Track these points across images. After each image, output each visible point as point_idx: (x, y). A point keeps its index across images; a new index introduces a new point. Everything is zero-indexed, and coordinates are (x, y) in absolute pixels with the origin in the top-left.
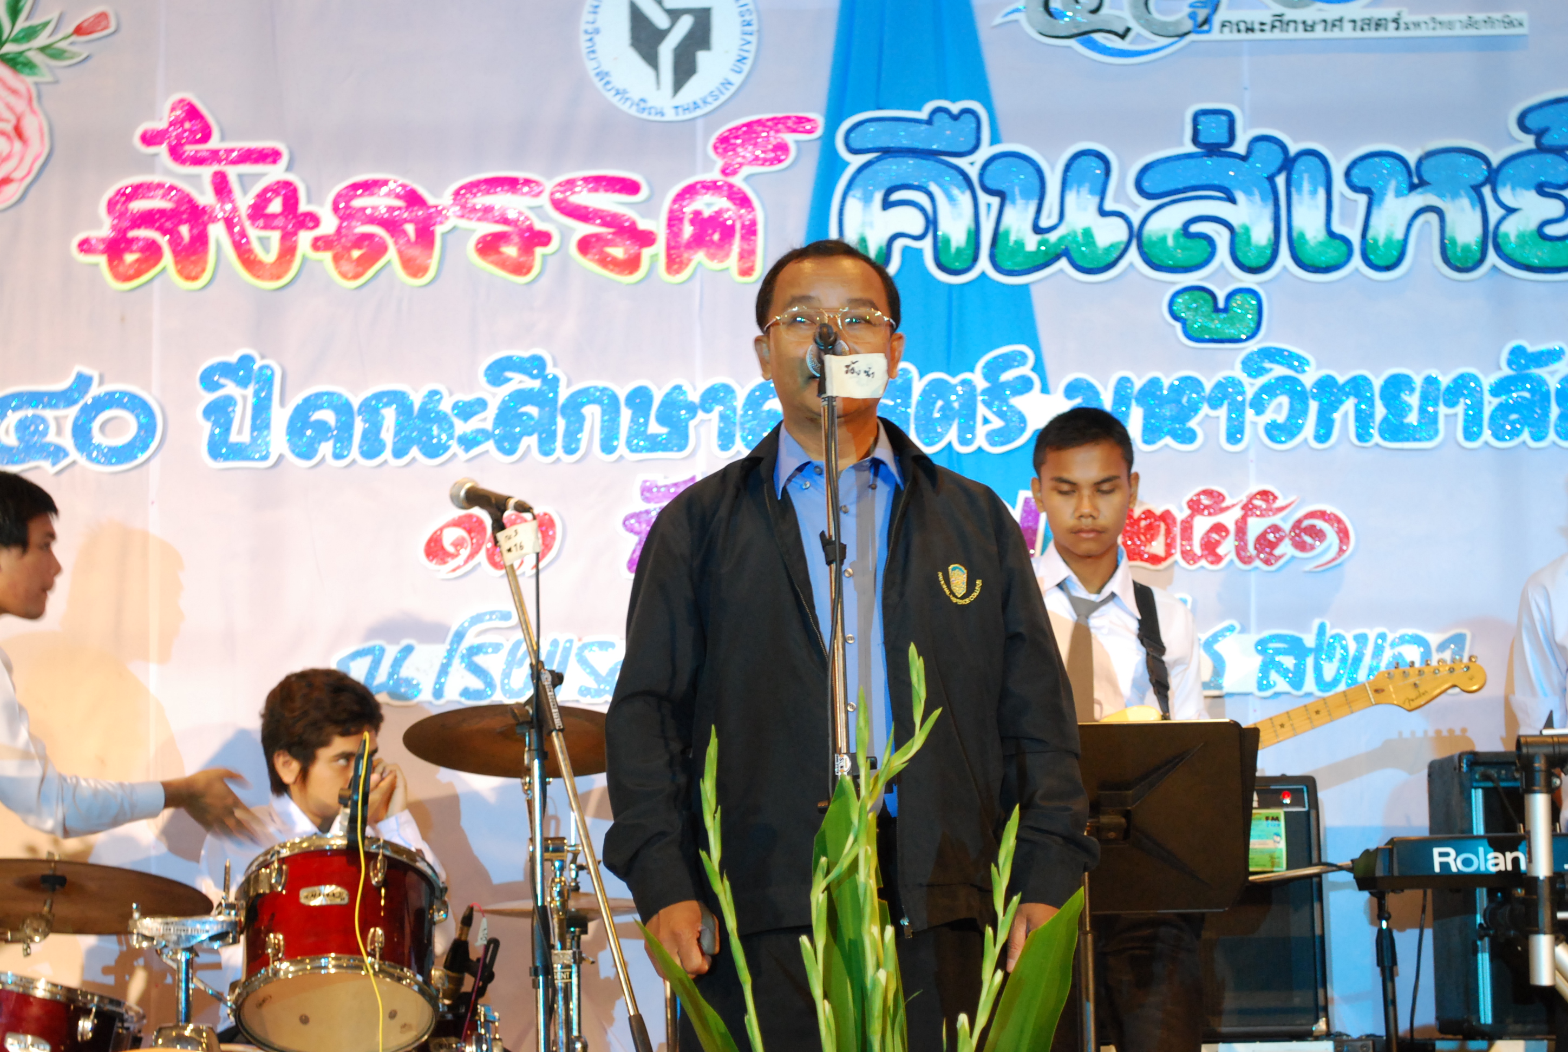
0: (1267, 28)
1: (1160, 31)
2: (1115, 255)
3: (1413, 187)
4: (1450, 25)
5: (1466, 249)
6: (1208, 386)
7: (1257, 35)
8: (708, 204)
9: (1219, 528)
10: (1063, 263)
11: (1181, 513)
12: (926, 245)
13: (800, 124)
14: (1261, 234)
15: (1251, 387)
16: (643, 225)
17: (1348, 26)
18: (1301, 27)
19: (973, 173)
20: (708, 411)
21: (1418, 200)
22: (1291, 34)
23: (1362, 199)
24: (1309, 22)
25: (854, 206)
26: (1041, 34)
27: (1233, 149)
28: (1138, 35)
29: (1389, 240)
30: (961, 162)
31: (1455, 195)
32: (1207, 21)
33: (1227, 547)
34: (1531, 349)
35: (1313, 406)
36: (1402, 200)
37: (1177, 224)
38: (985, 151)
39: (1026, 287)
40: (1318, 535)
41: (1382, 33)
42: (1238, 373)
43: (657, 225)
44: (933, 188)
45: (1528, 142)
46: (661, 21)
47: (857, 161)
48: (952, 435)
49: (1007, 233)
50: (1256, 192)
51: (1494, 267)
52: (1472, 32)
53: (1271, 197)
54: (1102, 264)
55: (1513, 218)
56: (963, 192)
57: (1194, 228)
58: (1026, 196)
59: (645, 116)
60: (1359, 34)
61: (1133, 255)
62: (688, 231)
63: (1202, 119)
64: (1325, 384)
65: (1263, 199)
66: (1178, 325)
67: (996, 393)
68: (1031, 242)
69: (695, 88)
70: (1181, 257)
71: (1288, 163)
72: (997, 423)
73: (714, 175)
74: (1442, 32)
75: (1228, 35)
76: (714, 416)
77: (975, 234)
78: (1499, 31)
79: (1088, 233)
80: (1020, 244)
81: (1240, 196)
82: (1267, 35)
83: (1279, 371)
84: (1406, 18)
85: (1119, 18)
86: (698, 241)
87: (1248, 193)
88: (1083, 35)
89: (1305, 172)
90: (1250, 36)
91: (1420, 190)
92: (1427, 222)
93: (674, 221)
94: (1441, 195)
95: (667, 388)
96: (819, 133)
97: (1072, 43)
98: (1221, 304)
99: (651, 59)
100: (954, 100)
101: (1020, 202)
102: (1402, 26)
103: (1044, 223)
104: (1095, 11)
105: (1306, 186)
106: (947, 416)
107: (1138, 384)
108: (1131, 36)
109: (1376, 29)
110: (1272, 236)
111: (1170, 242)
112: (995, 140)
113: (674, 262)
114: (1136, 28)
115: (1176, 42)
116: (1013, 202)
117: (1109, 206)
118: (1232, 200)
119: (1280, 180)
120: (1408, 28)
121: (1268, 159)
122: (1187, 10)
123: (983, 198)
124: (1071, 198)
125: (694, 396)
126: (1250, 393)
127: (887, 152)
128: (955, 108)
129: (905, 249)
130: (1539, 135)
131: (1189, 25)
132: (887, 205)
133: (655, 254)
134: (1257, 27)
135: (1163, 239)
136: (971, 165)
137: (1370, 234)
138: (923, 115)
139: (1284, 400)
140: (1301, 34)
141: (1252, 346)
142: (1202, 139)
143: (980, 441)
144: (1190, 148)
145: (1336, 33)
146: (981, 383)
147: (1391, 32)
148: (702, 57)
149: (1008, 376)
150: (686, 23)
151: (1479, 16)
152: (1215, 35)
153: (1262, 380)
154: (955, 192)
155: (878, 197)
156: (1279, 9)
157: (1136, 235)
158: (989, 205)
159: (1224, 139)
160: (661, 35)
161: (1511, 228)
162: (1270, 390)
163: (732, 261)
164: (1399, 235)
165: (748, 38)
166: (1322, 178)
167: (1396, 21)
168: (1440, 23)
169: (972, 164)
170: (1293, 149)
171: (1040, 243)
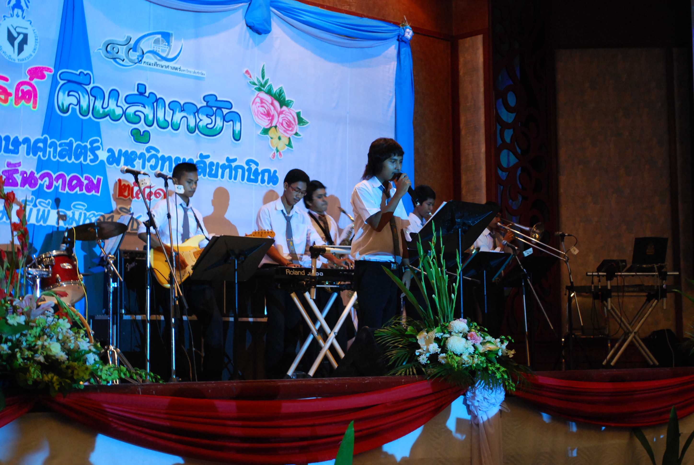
0: (154, 65)
1: (131, 61)
2: (119, 118)
3: (182, 111)
4: (191, 72)
5: (192, 127)
6: (138, 154)
7: (151, 66)
8: (26, 88)
10: (108, 117)
11: (132, 186)
12: (77, 107)
13: (49, 70)
14: (151, 117)
15: (147, 155)
16: (9, 90)
17: (170, 68)
18: (160, 66)
19: (89, 90)
20: (24, 144)
21: (183, 114)
22: (158, 68)
23: (172, 112)
24: (162, 65)
25: (61, 94)
26: (105, 56)
27: (145, 94)
28: (126, 61)
29: (177, 122)
30: (86, 87)
31: (190, 115)
32: (141, 61)
34: (204, 154)
35: (160, 162)
36: (180, 113)
37: (133, 112)
38: (92, 85)
39: (98, 123)
40: (160, 194)
41: (176, 71)
42: (145, 151)
43: (12, 91)
44: (80, 93)
45: (205, 104)
46: (15, 35)
47: (62, 82)
48: (82, 159)
49: (96, 107)
50: (150, 107)
51: (197, 133)
53: (153, 108)
54: (117, 119)
55: (201, 122)
56: (86, 95)
57: (137, 113)
58: (101, 99)
59: (10, 60)
60: (172, 70)
61: (123, 118)
62: (20, 94)
63: (139, 85)
64: (163, 157)
65: (151, 108)
66: (132, 138)
67: (93, 150)
68: (101, 111)
69: (23, 55)
70: (134, 120)
71: (157, 100)
72: (92, 157)
73: (27, 80)
74: (189, 73)
75: (145, 65)
76: (25, 146)
77: (89, 106)
78: (200, 75)
79: (114, 111)
80: (99, 111)
81: (146, 107)
82: (153, 67)
83: (153, 152)
84: (182, 68)
85: (122, 56)
86: (23, 97)
87: (148, 106)
88: (114, 59)
89: (160, 102)
90: (150, 66)
91: (183, 112)
92: (184, 120)
93: (17, 90)
94: (187, 114)
95: (14, 137)
96: (53, 73)
98: (142, 133)
99: (13, 45)
100: (85, 70)
101: (99, 100)
103: (104, 106)
104: (118, 53)
105: (160, 107)
106: (81, 153)
107: (123, 151)
108: (124, 61)
110: (153, 118)
112: (94, 83)
113: (17, 103)
114: (126, 60)
115: (133, 65)
116: (98, 100)
117: (119, 105)
118: (145, 107)
119: (155, 104)
121: (152, 98)
122: (136, 57)
123: (91, 97)
124: (110, 101)
125: (21, 140)
126: (147, 157)
127: (69, 81)
128: (85, 72)
129: (72, 108)
130: (207, 102)
131: (137, 61)
132: (69, 95)
133: (12, 99)
135: (130, 115)
136: (88, 88)
137: (173, 121)
138: (78, 73)
139: (154, 160)
140: (160, 68)
141: (148, 145)
142: (139, 90)
143: (88, 161)
144: (136, 92)
145: (167, 69)
146: (89, 146)
147: (178, 71)
148: (25, 46)
149: (95, 145)
150: (21, 37)
151: (196, 71)
152: (142, 64)
153: (149, 154)
154: (85, 94)
155: (67, 93)
156: (156, 61)
157: (124, 113)
158: (92, 100)
159: (144, 92)
160: (15, 39)
161: (201, 124)
162: (151, 157)
163: (31, 104)
164: (179, 122)
165: (37, 43)
166: (164, 105)
168: (189, 71)
170: (158, 97)
171: (103, 112)
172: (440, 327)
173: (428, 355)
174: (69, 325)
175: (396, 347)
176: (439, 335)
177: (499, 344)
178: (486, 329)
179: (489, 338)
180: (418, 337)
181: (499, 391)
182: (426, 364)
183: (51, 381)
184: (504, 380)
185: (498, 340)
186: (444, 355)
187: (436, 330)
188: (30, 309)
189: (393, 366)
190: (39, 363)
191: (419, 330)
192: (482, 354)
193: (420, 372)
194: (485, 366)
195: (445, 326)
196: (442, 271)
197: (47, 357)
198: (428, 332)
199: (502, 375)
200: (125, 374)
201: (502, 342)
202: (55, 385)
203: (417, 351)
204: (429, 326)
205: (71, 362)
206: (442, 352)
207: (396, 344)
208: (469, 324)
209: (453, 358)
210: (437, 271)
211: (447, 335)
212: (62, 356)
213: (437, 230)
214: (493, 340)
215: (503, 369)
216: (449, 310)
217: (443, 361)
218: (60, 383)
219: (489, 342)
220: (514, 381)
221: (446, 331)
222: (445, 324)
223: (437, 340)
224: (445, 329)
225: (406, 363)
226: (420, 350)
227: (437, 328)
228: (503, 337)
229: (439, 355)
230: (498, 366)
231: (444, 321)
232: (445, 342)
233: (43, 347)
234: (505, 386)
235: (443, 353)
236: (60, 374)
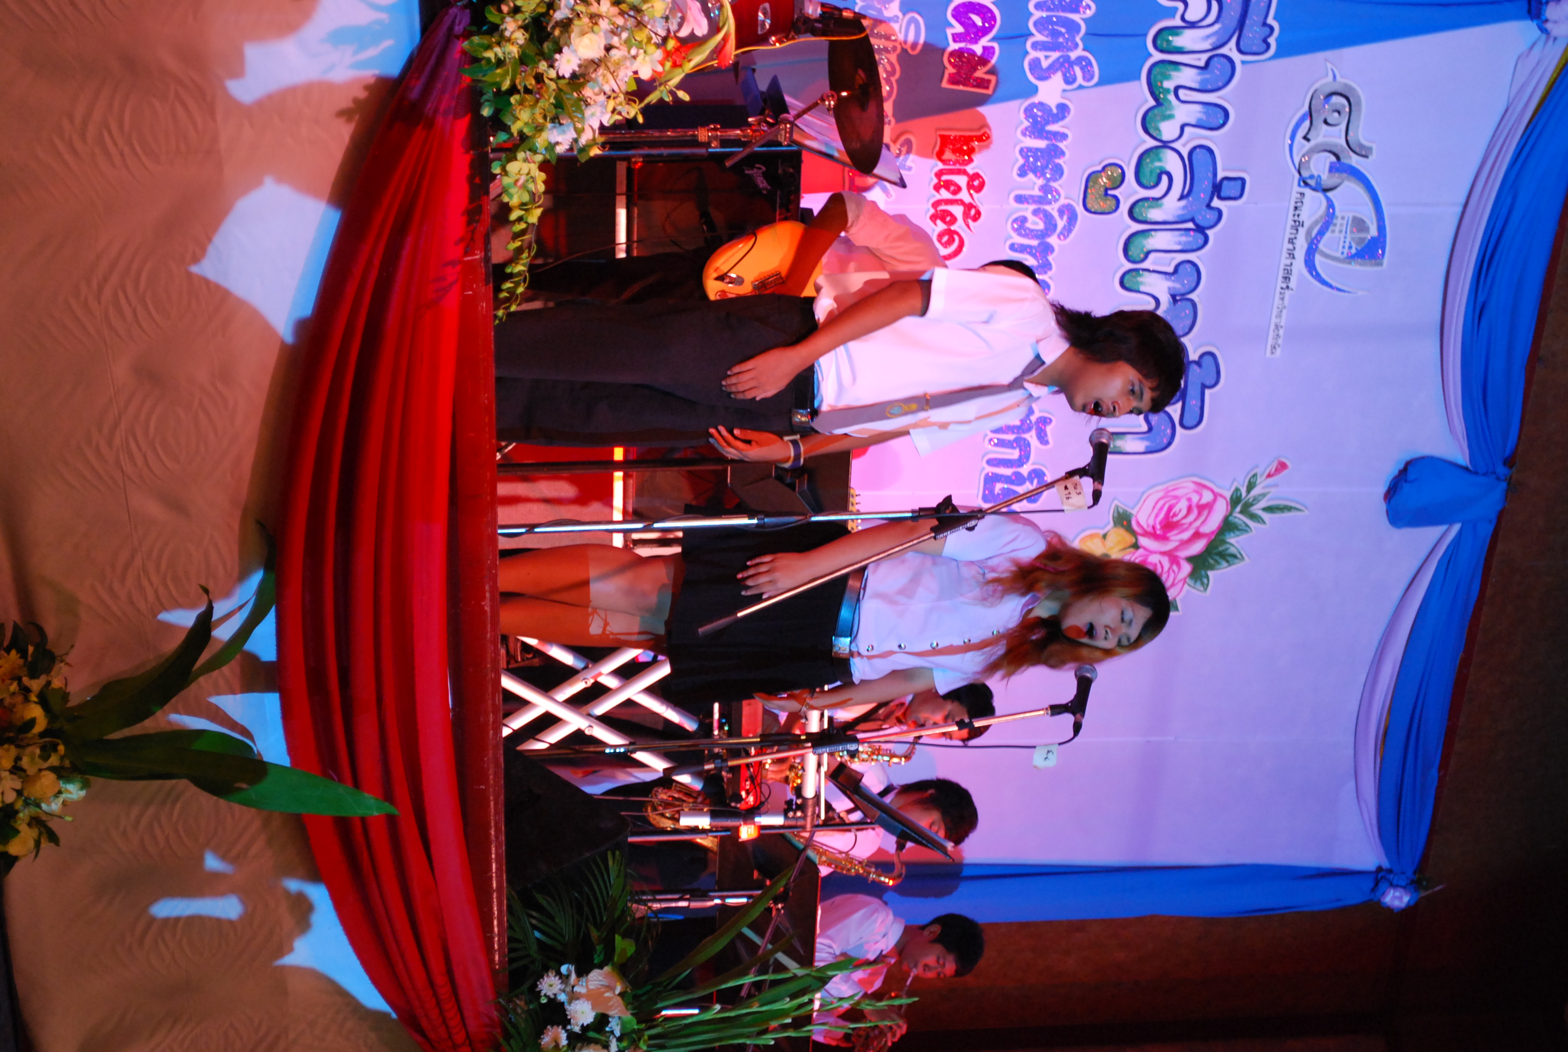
0: (1296, 218)
2: (1152, 131)
3: (1173, 297)
4: (1279, 316)
6: (1055, 185)
7: (1291, 211)
9: (958, 189)
10: (1152, 103)
11: (970, 169)
12: (1177, 22)
14: (1155, 214)
15: (1053, 209)
17: (1288, 262)
18: (1293, 236)
19: (1223, 51)
21: (1165, 299)
22: (1288, 230)
23: (1170, 269)
24: (1294, 241)
26: (1316, 91)
27: (1215, 199)
28: (1304, 146)
29: (1141, 283)
30: (1232, 43)
32: (1306, 184)
33: (945, 194)
35: (1035, 243)
36: (1167, 290)
37: (1169, 168)
38: (1237, 57)
39: (1139, 78)
40: (948, 244)
41: (1280, 279)
42: (1063, 201)
44: (1217, 27)
48: (1039, 37)
49: (1178, 70)
50: (1184, 212)
52: (1272, 327)
53: (1179, 220)
54: (1148, 126)
56: (1211, 44)
57: (1165, 179)
58: (1202, 82)
60: (1282, 267)
61: (1152, 143)
63: (1239, 182)
64: (1049, 249)
65: (1179, 216)
66: (1099, 168)
67: (1064, 66)
68: (1169, 85)
70: (1146, 170)
71: (1201, 230)
72: (1045, 64)
75: (1295, 196)
77: (1180, 51)
79: (1171, 117)
80: (1168, 77)
81: (1183, 203)
82: (1290, 217)
83: (1061, 224)
84: (1287, 293)
85: (1318, 135)
87: (1184, 208)
89: (1196, 238)
90: (1292, 209)
91: (1171, 300)
92: (1149, 303)
97: (1306, 108)
98: (1110, 192)
100: (1277, 40)
101: (1199, 78)
102: (1282, 291)
103: (1181, 93)
104: (1326, 122)
105: (1184, 239)
106: (1055, 34)
107: (1062, 145)
108: (1304, 142)
109: (1283, 277)
110: (1153, 221)
111: (1157, 164)
112: (1243, 62)
114: (1308, 146)
115: (1295, 167)
116: (1199, 74)
117: (1187, 129)
118: (1182, 197)
119: (1190, 225)
120: (1281, 293)
121: (1206, 217)
122: (1316, 174)
123: (1205, 57)
124: (1197, 108)
126: (1048, 208)
128: (1272, 41)
129: (1176, 9)
130: (1199, 363)
131: (1305, 174)
134: (1297, 212)
135: (1160, 160)
136: (1230, 50)
137: (1146, 274)
138: (1270, 21)
139: (1041, 226)
140: (1287, 236)
141: (1080, 209)
142: (1225, 182)
143: (1033, 54)
144: (1220, 175)
146: (1073, 55)
147: (1280, 283)
149: (1077, 70)
151: (1281, 332)
152: (1296, 189)
153: (1055, 214)
154: (1213, 40)
156: (1307, 225)
157: (1165, 145)
158: (1199, 59)
159: (1223, 194)
162: (1048, 218)
164: (1142, 289)
166: (1188, 247)
167: (1288, 287)
168: (1281, 312)
169: (1231, 50)
170: (1210, 233)
171: (1168, 91)
172: (636, 1027)
173: (562, 997)
174: (645, 74)
176: (615, 1026)
180: (607, 969)
182: (538, 995)
183: (503, 40)
186: (564, 1042)
187: (628, 1017)
189: (528, 902)
190: (550, 6)
191: (623, 971)
195: (639, 1040)
196: (785, 1027)
197: (566, 25)
198: (622, 995)
200: (520, 219)
202: (497, 49)
203: (572, 968)
204: (635, 997)
205: (553, 86)
206: (572, 1036)
207: (586, 909)
210: (783, 1013)
212: (567, 63)
217: (546, 1040)
218: (500, 63)
221: (625, 1044)
222: (645, 1041)
223: (602, 1021)
224: (631, 1040)
225: (537, 939)
226: (573, 976)
227: (634, 1021)
229: (564, 1028)
231: (651, 1037)
232: (596, 1042)
233: (595, 18)
235: (568, 1038)
236: (523, 60)
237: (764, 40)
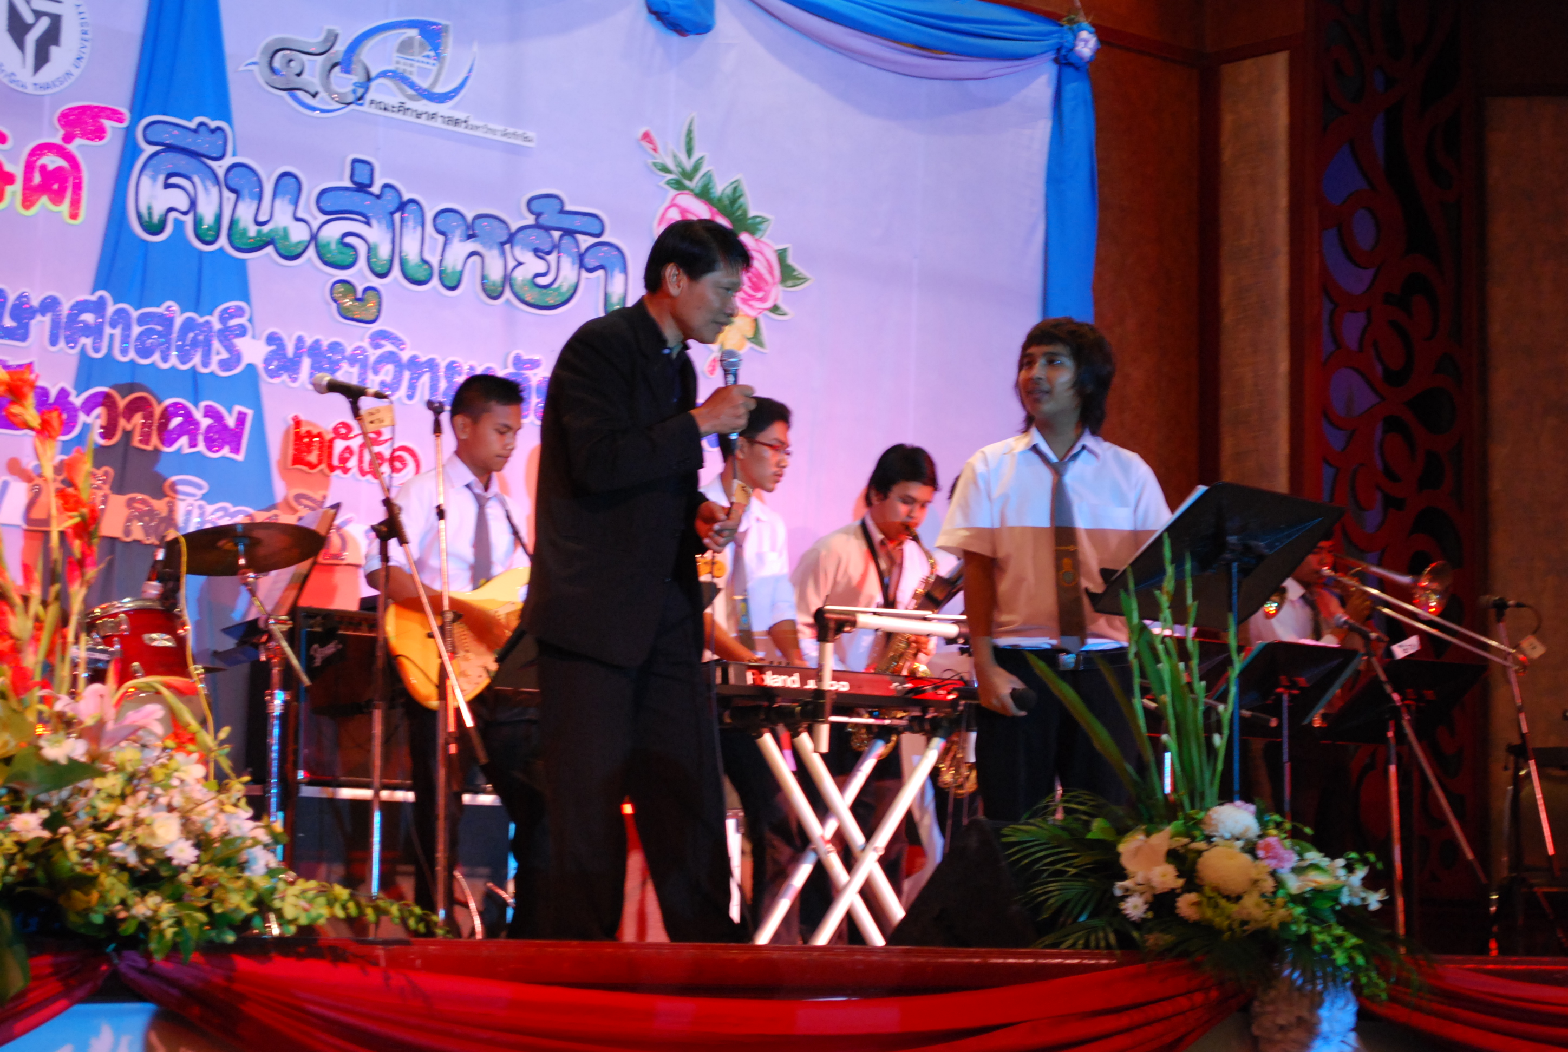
2: (299, 250)
3: (470, 237)
4: (493, 131)
5: (494, 284)
6: (349, 350)
8: (52, 161)
9: (348, 449)
10: (270, 249)
11: (329, 436)
12: (189, 219)
13: (115, 115)
14: (384, 252)
15: (373, 354)
16: (8, 169)
17: (440, 120)
18: (414, 114)
19: (221, 173)
20: (43, 315)
21: (471, 246)
23: (441, 239)
25: (146, 181)
26: (268, 83)
27: (371, 190)
29: (454, 268)
30: (214, 165)
31: (491, 248)
32: (361, 98)
33: (353, 463)
34: (526, 357)
35: (407, 375)
36: (463, 244)
37: (338, 235)
38: (228, 161)
39: (243, 261)
40: (404, 462)
42: (366, 344)
43: (17, 169)
44: (196, 179)
45: (531, 220)
46: (29, 18)
47: (151, 149)
48: (197, 360)
49: (238, 221)
50: (384, 222)
51: (508, 301)
52: (505, 139)
53: (392, 227)
54: (294, 254)
55: (520, 268)
56: (214, 185)
57: (349, 240)
58: (252, 198)
59: (13, 86)
61: (311, 252)
62: (37, 179)
63: (357, 165)
64: (413, 361)
65: (387, 227)
66: (334, 305)
67: (227, 335)
68: (253, 231)
69: (48, 72)
70: (339, 259)
71: (402, 206)
72: (225, 355)
73: (57, 139)
74: (489, 136)
75: (373, 110)
76: (47, 319)
77: (219, 218)
78: (519, 142)
79: (285, 230)
80: (245, 231)
81: (374, 222)
83: (389, 347)
84: (472, 122)
86: (44, 188)
87: (379, 222)
89: (411, 211)
91: (472, 239)
92: (474, 262)
93: (29, 166)
94: (484, 244)
95: (18, 293)
96: (125, 125)
97: (284, 94)
98: (359, 296)
99: (20, 44)
100: (213, 119)
101: (248, 200)
102: (470, 127)
103: (262, 218)
104: (299, 75)
105: (411, 224)
106: (195, 344)
107: (309, 342)
108: (318, 97)
109: (455, 126)
110: (391, 254)
111: (333, 247)
112: (234, 154)
113: (28, 202)
114: (323, 94)
116: (244, 199)
117: (300, 214)
118: (368, 223)
119: (397, 216)
120: (471, 129)
121: (390, 201)
122: (351, 88)
123: (227, 194)
124: (278, 203)
125: (35, 302)
126: (372, 359)
127: (170, 148)
128: (213, 124)
129: (176, 220)
130: (538, 215)
132: (167, 186)
133: (14, 191)
134: (390, 108)
135: (328, 244)
136: (220, 168)
137: (444, 263)
138: (193, 125)
139: (390, 368)
140: (413, 119)
141: (375, 327)
142: (355, 179)
143: (214, 367)
144: (348, 184)
145: (431, 123)
146: (217, 326)
147: (460, 129)
148: (54, 50)
149: (233, 322)
150: (44, 23)
153: (379, 352)
154: (210, 184)
155: (161, 178)
156: (403, 99)
157: (314, 237)
158: (229, 198)
159: (367, 182)
160: (28, 28)
161: (520, 275)
162: (383, 359)
163: (65, 208)
164: (459, 267)
165: (86, 43)
166: (419, 220)
167: (465, 122)
169: (220, 166)
170: (406, 197)
171: (259, 232)
172: (1182, 822)
173: (1148, 896)
174: (200, 771)
175: (1061, 873)
176: (1179, 843)
177: (1342, 873)
178: (1308, 830)
179: (1313, 856)
180: (1121, 848)
181: (1341, 1003)
182: (1144, 920)
183: (154, 919)
184: (1356, 970)
185: (1341, 862)
186: (1193, 897)
187: (1170, 829)
188: (101, 724)
189: (1051, 925)
190: (123, 866)
191: (1122, 831)
192: (1298, 899)
193: (1125, 941)
194: (1303, 930)
195: (1194, 819)
197: (143, 852)
198: (1148, 835)
199: (1351, 959)
200: (344, 907)
201: (1350, 868)
202: (165, 924)
203: (1119, 884)
204: (1151, 820)
205: (206, 868)
206: (1188, 889)
207: (1059, 866)
208: (1260, 816)
209: (1216, 906)
210: (1174, 672)
211: (1200, 845)
212: (184, 852)
213: (1178, 561)
214: (1325, 862)
215: (1352, 941)
216: (1207, 776)
217: (1190, 914)
218: (179, 922)
219: (1315, 866)
220: (1384, 975)
221: (1197, 833)
222: (1197, 813)
223: (1174, 856)
224: (1193, 828)
225: (1090, 917)
226: (1126, 883)
227: (1175, 823)
228: (1353, 855)
229: (1179, 895)
230: (1339, 931)
231: (1193, 807)
232: (1194, 863)
233: (137, 822)
234: (1357, 990)
235: (1189, 891)
236: (177, 898)
237: (181, 642)
